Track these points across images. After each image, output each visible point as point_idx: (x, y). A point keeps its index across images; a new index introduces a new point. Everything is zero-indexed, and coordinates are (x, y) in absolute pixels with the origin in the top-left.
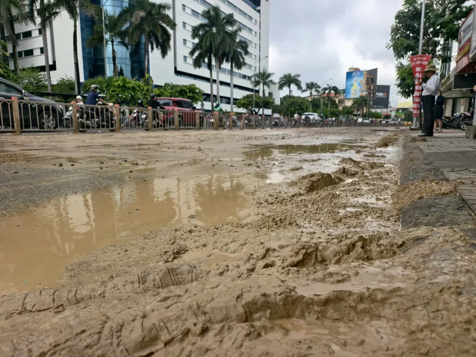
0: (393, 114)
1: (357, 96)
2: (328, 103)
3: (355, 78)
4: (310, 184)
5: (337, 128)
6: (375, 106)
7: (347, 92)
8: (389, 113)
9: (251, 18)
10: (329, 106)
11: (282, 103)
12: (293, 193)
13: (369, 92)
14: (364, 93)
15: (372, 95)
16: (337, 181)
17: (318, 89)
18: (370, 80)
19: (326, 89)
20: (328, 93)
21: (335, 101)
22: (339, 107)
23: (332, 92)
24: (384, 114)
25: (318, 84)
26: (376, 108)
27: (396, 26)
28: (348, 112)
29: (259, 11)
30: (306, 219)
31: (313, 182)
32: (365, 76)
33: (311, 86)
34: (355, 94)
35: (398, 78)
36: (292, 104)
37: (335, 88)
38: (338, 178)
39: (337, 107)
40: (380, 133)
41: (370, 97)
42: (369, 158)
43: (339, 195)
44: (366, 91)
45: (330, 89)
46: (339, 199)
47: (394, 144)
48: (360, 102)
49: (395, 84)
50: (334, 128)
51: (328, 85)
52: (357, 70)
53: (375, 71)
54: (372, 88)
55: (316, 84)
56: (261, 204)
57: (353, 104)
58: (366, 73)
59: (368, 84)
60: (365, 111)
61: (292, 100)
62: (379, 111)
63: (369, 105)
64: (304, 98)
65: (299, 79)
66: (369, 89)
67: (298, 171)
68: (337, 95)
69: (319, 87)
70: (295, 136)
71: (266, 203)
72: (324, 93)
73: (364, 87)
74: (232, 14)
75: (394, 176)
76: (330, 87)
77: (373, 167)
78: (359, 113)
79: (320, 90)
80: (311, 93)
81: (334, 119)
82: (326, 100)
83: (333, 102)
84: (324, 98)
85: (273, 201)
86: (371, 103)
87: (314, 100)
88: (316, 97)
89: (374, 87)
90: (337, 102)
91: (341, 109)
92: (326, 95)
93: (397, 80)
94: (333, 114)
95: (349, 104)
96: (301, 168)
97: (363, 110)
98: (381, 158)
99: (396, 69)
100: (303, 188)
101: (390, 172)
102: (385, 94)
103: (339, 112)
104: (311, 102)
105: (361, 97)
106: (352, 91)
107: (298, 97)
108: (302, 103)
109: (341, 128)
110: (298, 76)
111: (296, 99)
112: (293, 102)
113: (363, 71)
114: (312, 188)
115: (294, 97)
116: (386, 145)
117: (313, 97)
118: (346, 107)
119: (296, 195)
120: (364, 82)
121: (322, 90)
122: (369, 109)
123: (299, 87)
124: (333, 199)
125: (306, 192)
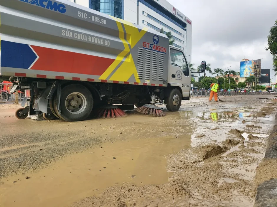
0: (273, 87)
1: (248, 76)
2: (229, 80)
3: (246, 65)
4: (206, 154)
5: (235, 96)
6: (260, 82)
7: (241, 74)
8: (271, 86)
9: (180, 34)
10: (230, 82)
11: (199, 81)
12: (194, 160)
13: (256, 74)
14: (253, 74)
15: (258, 75)
16: (224, 150)
17: (222, 72)
18: (256, 66)
19: (227, 72)
20: (229, 74)
21: (233, 79)
22: (236, 82)
23: (231, 73)
24: (267, 87)
25: (222, 69)
26: (261, 83)
27: (271, 36)
28: (242, 85)
29: (185, 30)
30: (196, 188)
31: (208, 152)
32: (253, 64)
33: (217, 71)
34: (247, 75)
35: (275, 65)
36: (206, 81)
37: (233, 72)
38: (225, 148)
39: (235, 83)
40: (263, 101)
41: (257, 76)
42: (249, 128)
43: (222, 166)
44: (254, 73)
45: (230, 72)
46: (221, 168)
47: (270, 114)
48: (250, 80)
49: (273, 69)
50: (233, 96)
51: (229, 70)
52: (248, 60)
53: (259, 61)
54: (258, 71)
55: (221, 69)
56: (174, 168)
57: (245, 81)
58: (253, 62)
59: (255, 69)
60: (253, 85)
61: (206, 79)
62: (263, 85)
63: (257, 81)
64: (213, 78)
65: (210, 67)
66: (256, 71)
67: (203, 138)
68: (235, 75)
69: (222, 71)
70: (206, 103)
71: (177, 167)
72: (226, 74)
73: (253, 70)
74: (170, 32)
75: (263, 147)
76: (230, 71)
77: (250, 137)
78: (250, 86)
79: (223, 73)
80: (218, 75)
81: (233, 90)
82: (227, 78)
83: (232, 80)
84: (226, 77)
85: (181, 166)
86: (258, 80)
87: (220, 79)
88: (221, 77)
89: (259, 70)
90: (235, 80)
91: (237, 84)
92: (227, 76)
93: (274, 66)
94: (232, 87)
95: (242, 80)
96: (204, 136)
97: (252, 84)
98: (258, 129)
99: (273, 60)
100: (202, 156)
101: (261, 144)
102: (267, 74)
103: (237, 86)
104: (218, 80)
105: (251, 76)
106: (245, 73)
107: (209, 77)
108: (212, 81)
109: (237, 96)
110: (209, 65)
111: (208, 78)
112: (206, 80)
113: (251, 61)
114: (207, 157)
115: (206, 77)
116: (264, 115)
117: (219, 77)
118: (241, 82)
119: (196, 162)
120: (253, 67)
121: (224, 73)
122: (256, 84)
123: (210, 71)
124: (218, 169)
125: (203, 159)
